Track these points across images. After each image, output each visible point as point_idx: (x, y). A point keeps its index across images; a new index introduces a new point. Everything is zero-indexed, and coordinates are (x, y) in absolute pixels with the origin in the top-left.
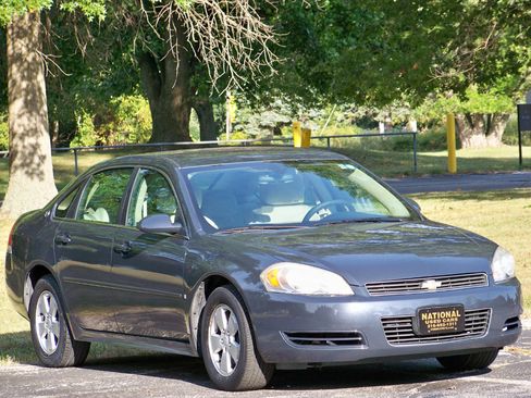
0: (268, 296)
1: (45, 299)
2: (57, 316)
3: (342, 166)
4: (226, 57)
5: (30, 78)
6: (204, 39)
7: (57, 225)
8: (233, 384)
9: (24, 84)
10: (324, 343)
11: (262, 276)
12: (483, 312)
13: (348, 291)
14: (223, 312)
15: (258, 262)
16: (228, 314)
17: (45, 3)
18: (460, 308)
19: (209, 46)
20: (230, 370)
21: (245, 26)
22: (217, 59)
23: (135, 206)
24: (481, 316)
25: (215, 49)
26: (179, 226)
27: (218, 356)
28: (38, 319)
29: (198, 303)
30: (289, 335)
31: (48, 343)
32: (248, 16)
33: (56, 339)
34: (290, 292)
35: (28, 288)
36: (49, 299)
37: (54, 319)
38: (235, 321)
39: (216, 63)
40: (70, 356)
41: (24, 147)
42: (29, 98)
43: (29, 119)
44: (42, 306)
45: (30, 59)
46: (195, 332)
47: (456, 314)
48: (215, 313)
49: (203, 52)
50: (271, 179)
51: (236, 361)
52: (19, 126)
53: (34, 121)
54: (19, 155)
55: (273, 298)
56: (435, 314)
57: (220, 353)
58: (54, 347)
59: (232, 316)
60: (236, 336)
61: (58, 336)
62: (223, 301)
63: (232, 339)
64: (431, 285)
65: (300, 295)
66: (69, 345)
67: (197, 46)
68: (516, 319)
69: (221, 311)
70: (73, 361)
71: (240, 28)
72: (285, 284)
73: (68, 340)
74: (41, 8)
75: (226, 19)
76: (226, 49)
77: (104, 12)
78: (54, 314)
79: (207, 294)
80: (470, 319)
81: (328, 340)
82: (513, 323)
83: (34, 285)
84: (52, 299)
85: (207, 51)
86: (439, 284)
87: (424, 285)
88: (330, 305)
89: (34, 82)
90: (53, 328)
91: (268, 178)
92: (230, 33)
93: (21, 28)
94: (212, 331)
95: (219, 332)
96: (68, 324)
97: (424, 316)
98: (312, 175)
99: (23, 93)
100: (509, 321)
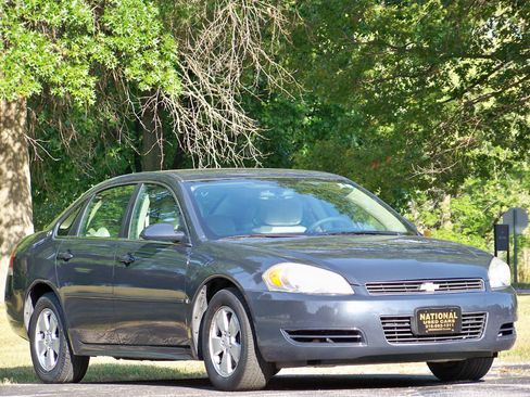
0: (269, 296)
1: (46, 316)
2: (57, 333)
3: (341, 186)
4: (211, 150)
5: (16, 169)
6: (190, 130)
7: (59, 243)
8: (233, 385)
9: (10, 174)
10: (324, 340)
11: (264, 276)
12: (479, 316)
13: (349, 290)
14: (225, 314)
15: (259, 264)
16: (229, 315)
17: (34, 89)
18: (457, 310)
19: (194, 137)
20: (230, 371)
21: (230, 119)
22: (203, 150)
23: (138, 217)
24: (477, 319)
25: (200, 141)
26: (182, 234)
27: (218, 358)
28: (38, 337)
29: (199, 306)
30: (290, 333)
31: (48, 360)
32: (233, 111)
33: (56, 355)
34: (291, 291)
35: (28, 308)
36: (49, 317)
37: (54, 336)
38: (237, 321)
39: (200, 154)
40: (69, 372)
41: (10, 235)
42: (14, 188)
43: (14, 209)
44: (42, 324)
45: (16, 149)
46: (196, 336)
47: (453, 316)
48: (217, 316)
49: (189, 144)
50: (272, 194)
51: (237, 361)
52: (5, 215)
53: (20, 212)
54: (5, 243)
55: (274, 298)
56: (432, 315)
57: (221, 355)
58: (53, 363)
59: (234, 317)
60: (237, 337)
61: (57, 352)
62: (225, 303)
63: (233, 339)
64: (430, 287)
65: (301, 294)
66: (68, 360)
67: (181, 136)
68: (511, 325)
69: (223, 313)
70: (71, 378)
71: (225, 121)
72: (287, 283)
73: (68, 356)
74: (31, 93)
75: (212, 112)
76: (211, 143)
77: (94, 97)
78: (54, 331)
79: (209, 298)
80: (466, 322)
81: (328, 337)
82: (508, 330)
83: (34, 304)
84: (53, 316)
85: (192, 142)
86: (437, 286)
87: (423, 287)
88: (331, 304)
89: (20, 171)
90: (52, 345)
91: (268, 193)
92: (215, 128)
93: (8, 118)
94: (213, 334)
95: (220, 335)
96: (67, 339)
97: (422, 317)
98: (310, 197)
99: (9, 183)
100: (504, 326)
